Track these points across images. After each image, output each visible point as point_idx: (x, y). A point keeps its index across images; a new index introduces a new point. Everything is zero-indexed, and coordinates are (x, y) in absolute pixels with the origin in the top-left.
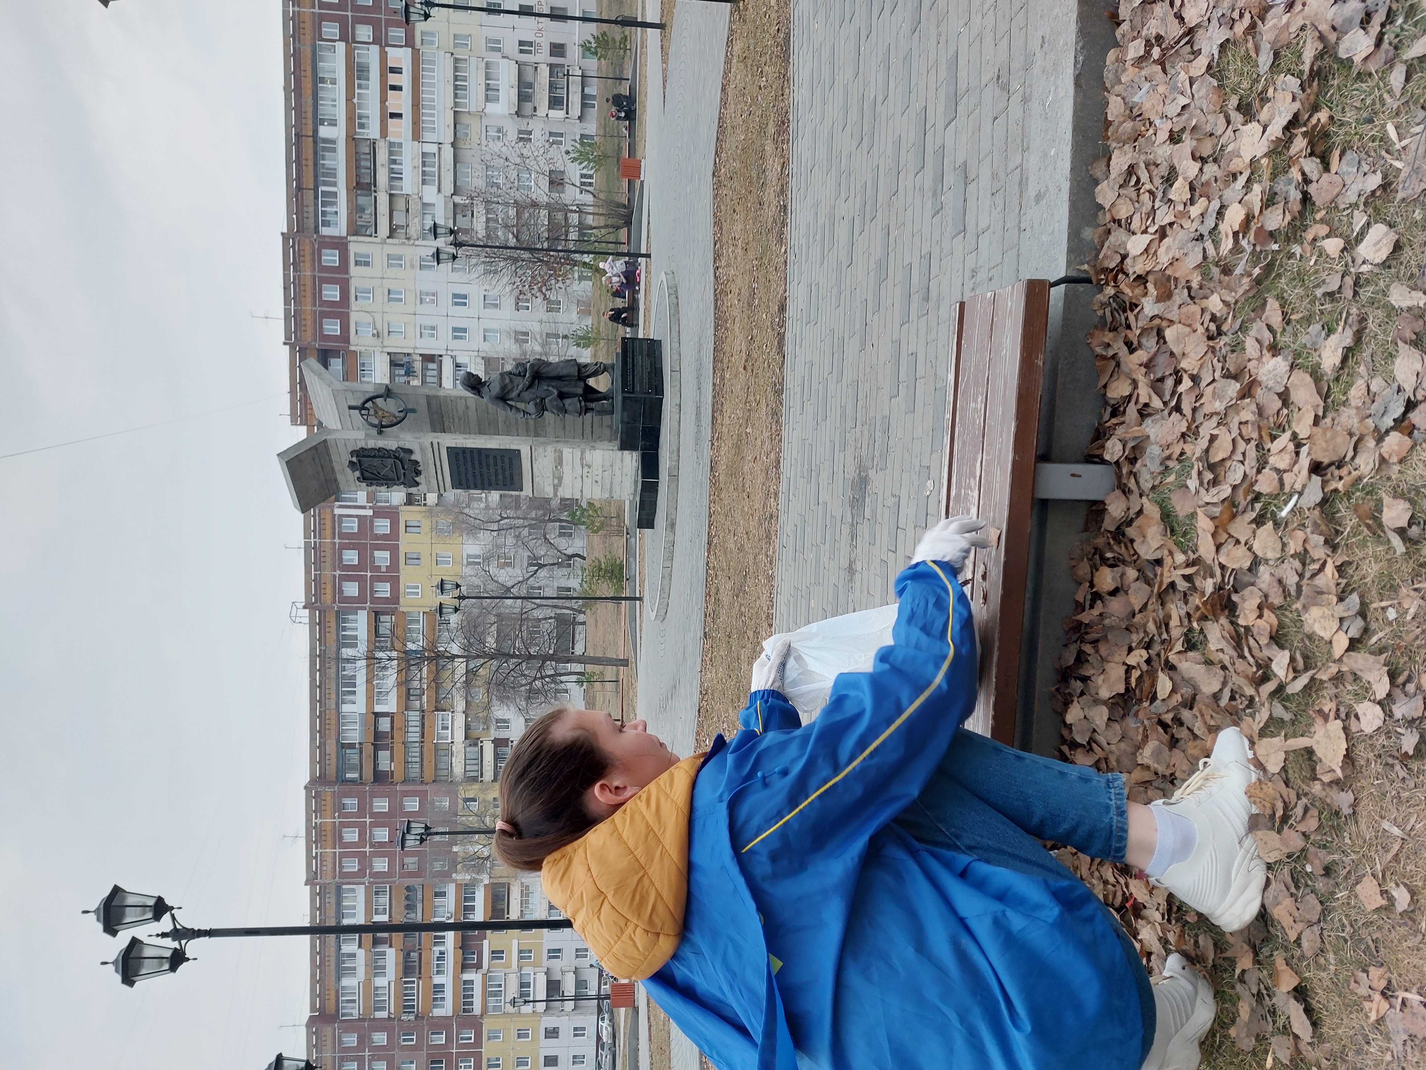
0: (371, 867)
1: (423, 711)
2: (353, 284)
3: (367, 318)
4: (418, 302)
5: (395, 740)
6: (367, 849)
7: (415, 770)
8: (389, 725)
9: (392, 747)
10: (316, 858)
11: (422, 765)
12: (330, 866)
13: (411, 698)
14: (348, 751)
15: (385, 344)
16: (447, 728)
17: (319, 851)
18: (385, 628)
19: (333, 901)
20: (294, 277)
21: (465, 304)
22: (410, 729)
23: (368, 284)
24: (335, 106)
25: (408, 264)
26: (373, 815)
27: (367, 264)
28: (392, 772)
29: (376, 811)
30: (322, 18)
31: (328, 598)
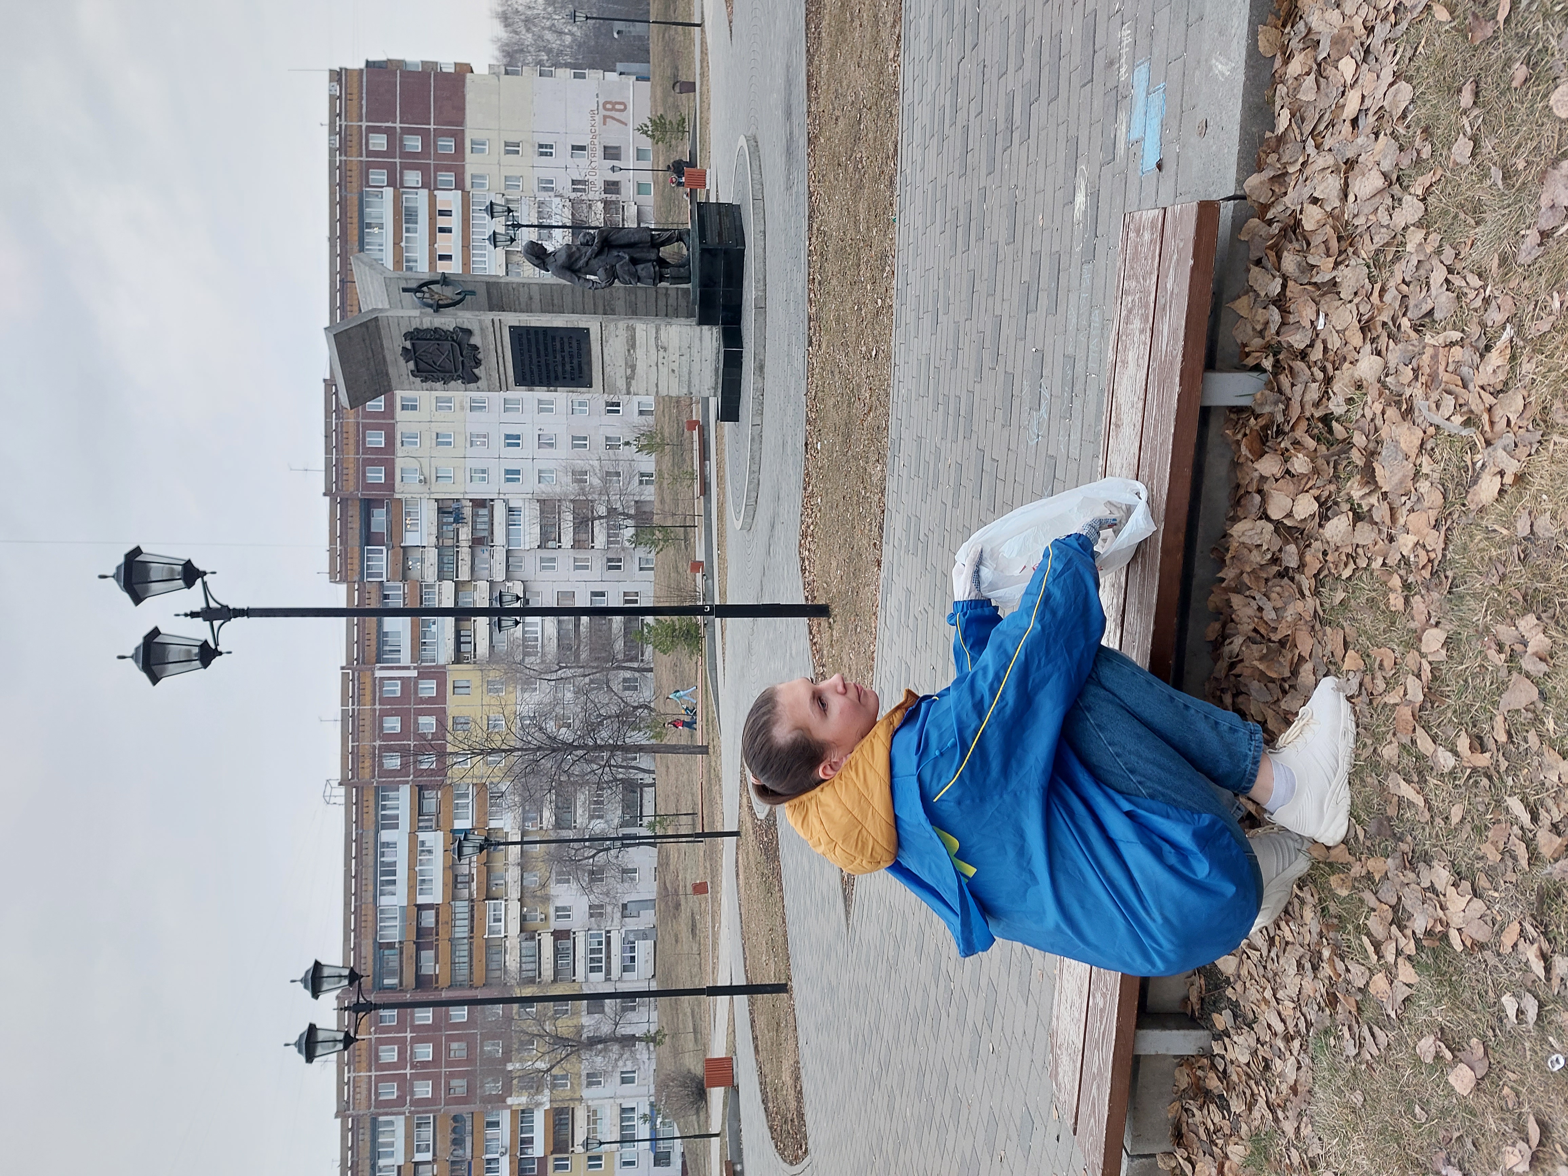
0: (412, 1093)
1: (472, 901)
2: (399, 429)
3: (414, 464)
4: (468, 445)
5: (440, 936)
6: (408, 1071)
7: (463, 972)
8: (433, 920)
9: (437, 945)
10: (348, 1083)
11: (471, 966)
12: (364, 1093)
13: (459, 886)
14: (386, 952)
15: (433, 490)
16: (500, 920)
17: (352, 1075)
18: (430, 805)
19: (367, 1137)
20: (336, 424)
21: (518, 445)
22: (458, 923)
23: (414, 428)
24: (381, 250)
25: (458, 405)
26: (414, 1028)
27: (414, 408)
28: (437, 976)
29: (417, 1023)
30: (369, 165)
31: (366, 774)
